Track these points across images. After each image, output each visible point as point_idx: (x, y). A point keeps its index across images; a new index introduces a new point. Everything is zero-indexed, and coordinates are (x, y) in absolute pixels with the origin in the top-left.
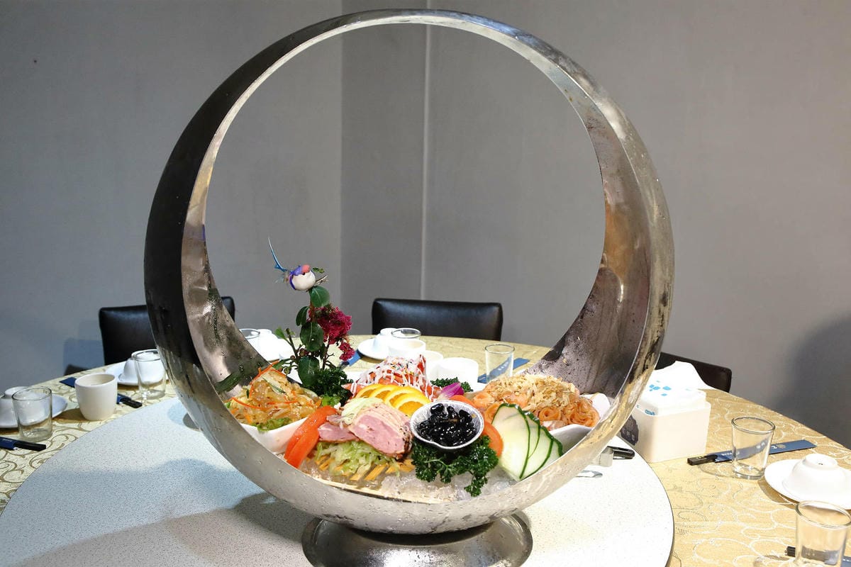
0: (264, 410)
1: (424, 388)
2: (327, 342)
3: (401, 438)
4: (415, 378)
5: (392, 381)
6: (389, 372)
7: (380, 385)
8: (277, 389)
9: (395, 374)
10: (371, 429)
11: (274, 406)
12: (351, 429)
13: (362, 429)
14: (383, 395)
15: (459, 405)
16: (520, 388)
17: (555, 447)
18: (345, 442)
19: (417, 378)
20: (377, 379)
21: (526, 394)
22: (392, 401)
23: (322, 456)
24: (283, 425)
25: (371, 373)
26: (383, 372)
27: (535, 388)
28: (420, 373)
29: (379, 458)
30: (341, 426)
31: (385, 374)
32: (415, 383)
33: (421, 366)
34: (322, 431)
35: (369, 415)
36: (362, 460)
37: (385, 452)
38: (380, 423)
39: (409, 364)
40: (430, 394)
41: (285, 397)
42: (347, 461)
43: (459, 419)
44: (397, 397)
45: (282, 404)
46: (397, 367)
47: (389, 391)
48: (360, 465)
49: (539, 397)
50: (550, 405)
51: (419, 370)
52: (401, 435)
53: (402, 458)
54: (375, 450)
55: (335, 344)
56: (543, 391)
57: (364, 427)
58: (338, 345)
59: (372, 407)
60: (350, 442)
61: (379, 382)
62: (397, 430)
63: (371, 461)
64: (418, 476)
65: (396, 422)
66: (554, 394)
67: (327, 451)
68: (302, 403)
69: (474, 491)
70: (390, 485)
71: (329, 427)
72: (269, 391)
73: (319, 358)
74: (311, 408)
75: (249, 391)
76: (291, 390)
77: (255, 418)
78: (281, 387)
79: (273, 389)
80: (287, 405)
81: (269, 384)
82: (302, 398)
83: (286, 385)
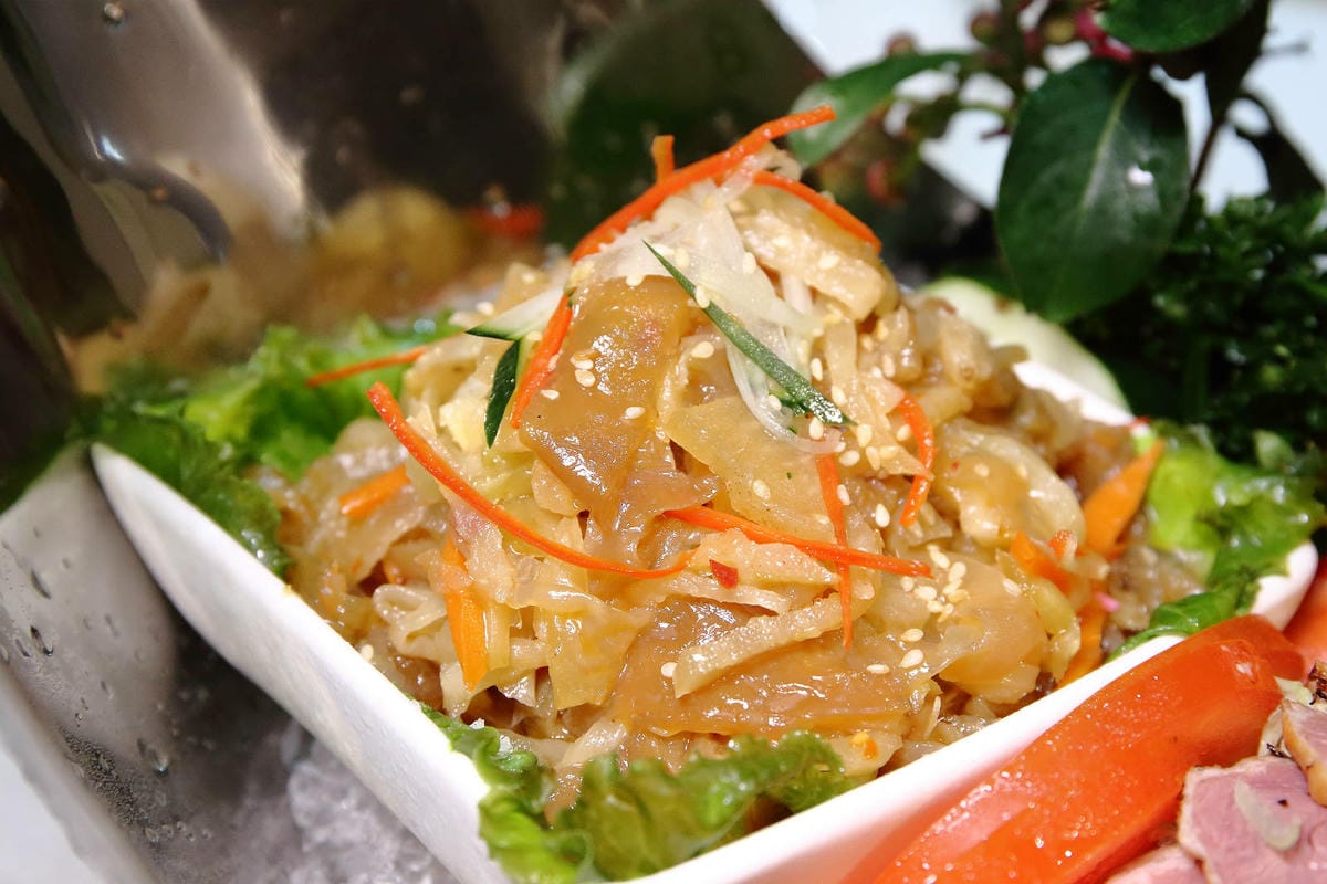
41: (828, 470)
72: (695, 389)
74: (1049, 595)
75: (526, 353)
76: (896, 395)
77: (528, 632)
78: (817, 350)
79: (744, 372)
80: (829, 577)
81: (708, 320)
82: (982, 471)
83: (868, 325)
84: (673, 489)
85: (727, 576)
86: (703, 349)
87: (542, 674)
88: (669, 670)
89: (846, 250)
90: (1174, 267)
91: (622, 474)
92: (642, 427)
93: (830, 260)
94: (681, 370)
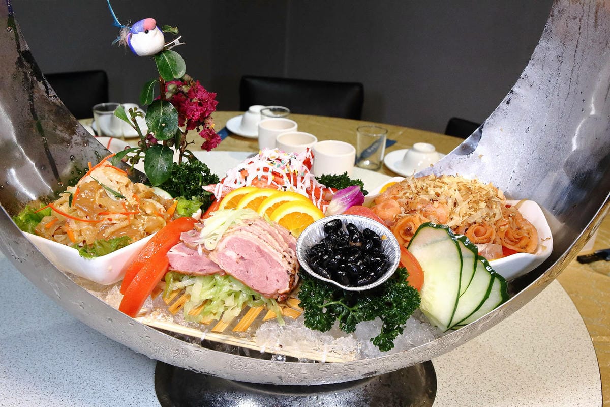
0: (94, 223)
1: (311, 190)
2: (185, 127)
3: (284, 270)
4: (299, 178)
5: (269, 182)
6: (266, 170)
7: (254, 189)
8: (113, 192)
9: (274, 173)
10: (242, 258)
11: (107, 217)
12: (213, 257)
13: (230, 258)
14: (256, 204)
15: (363, 222)
16: (438, 195)
17: (497, 285)
18: (204, 276)
19: (303, 178)
20: (250, 179)
21: (447, 203)
22: (270, 211)
23: (173, 292)
24: (117, 248)
25: (242, 171)
26: (258, 170)
27: (457, 195)
28: (306, 172)
29: (254, 298)
30: (200, 251)
31: (261, 173)
32: (299, 184)
33: (307, 163)
34: (173, 256)
35: (240, 237)
36: (230, 301)
37: (262, 291)
38: (254, 249)
39: (293, 160)
40: (318, 199)
41: (124, 204)
42: (207, 302)
43: (364, 243)
44: (277, 206)
45: (117, 216)
46: (277, 163)
47: (265, 197)
48: (226, 308)
49: (463, 207)
50: (480, 221)
51: (305, 168)
52: (286, 267)
53: (284, 299)
54: (248, 288)
55: (195, 130)
56: (469, 200)
57: (232, 254)
58: (198, 130)
59: (243, 225)
60: (212, 275)
61: (253, 183)
62: (278, 258)
63: (241, 303)
64: (308, 324)
65: (277, 245)
66: (483, 205)
67: (179, 285)
68: (149, 211)
69: (385, 343)
70: (269, 336)
71: (183, 251)
72: (101, 196)
73: (173, 148)
74: (160, 219)
75: (73, 196)
76: (133, 194)
77: (81, 235)
78: (119, 189)
79: (108, 193)
80: (125, 216)
81: (102, 186)
82: (148, 203)
83: (127, 186)
84: (101, 210)
85: (110, 220)
86: (101, 191)
87: (84, 241)
88: (104, 235)
89: (121, 175)
90: (174, 174)
91: (91, 208)
92: (93, 202)
93: (119, 176)
94: (98, 193)
